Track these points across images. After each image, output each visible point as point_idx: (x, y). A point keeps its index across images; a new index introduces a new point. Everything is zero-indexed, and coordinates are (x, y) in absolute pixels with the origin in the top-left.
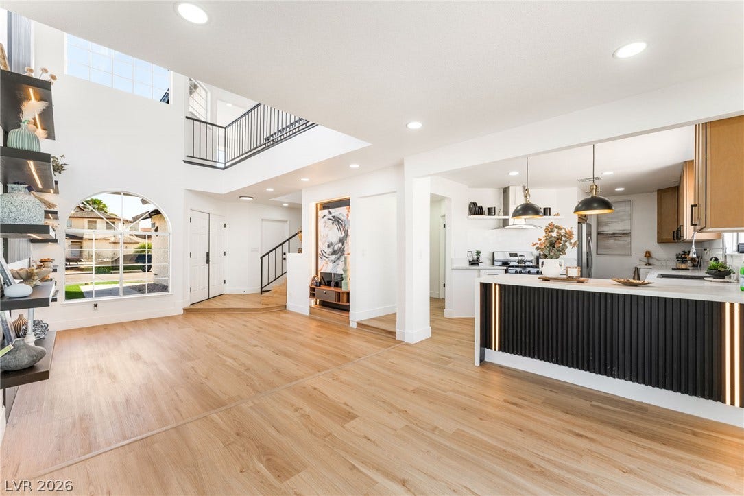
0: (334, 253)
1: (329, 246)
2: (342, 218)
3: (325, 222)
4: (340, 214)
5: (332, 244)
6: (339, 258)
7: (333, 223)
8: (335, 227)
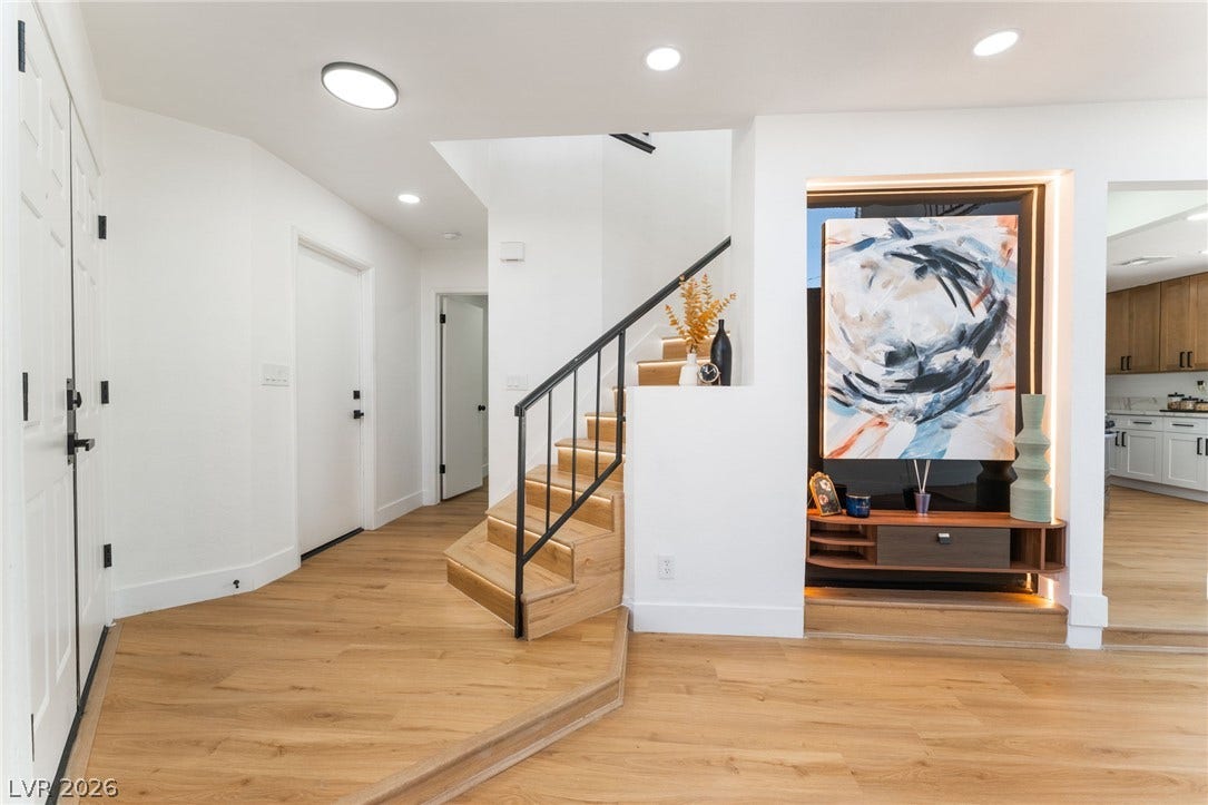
0: (924, 381)
1: (892, 359)
2: (979, 257)
3: (872, 266)
4: (961, 240)
5: (912, 351)
6: (954, 404)
7: (920, 272)
8: (933, 290)
